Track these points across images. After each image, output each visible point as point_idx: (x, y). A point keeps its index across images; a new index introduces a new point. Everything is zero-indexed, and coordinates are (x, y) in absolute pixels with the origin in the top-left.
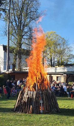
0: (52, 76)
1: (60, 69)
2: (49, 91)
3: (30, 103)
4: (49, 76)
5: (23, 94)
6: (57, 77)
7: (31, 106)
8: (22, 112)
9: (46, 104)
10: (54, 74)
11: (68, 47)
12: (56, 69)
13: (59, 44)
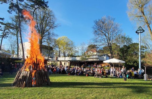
0: (61, 62)
1: (67, 59)
2: (42, 71)
3: (24, 79)
4: (59, 62)
5: (20, 73)
6: (65, 63)
7: (25, 82)
8: (17, 86)
9: (38, 80)
10: (63, 61)
11: (75, 46)
12: (65, 58)
13: (69, 44)
